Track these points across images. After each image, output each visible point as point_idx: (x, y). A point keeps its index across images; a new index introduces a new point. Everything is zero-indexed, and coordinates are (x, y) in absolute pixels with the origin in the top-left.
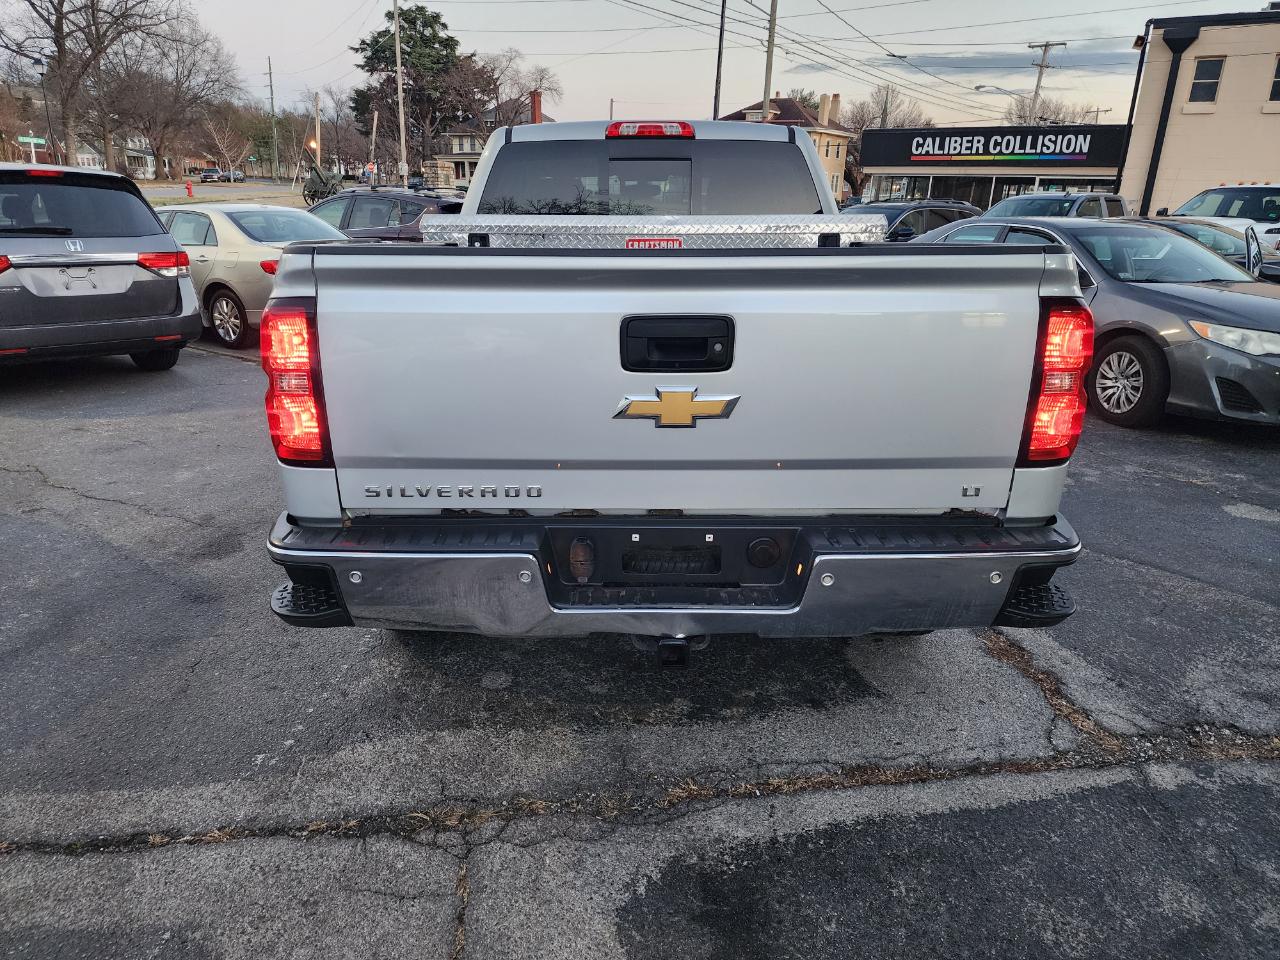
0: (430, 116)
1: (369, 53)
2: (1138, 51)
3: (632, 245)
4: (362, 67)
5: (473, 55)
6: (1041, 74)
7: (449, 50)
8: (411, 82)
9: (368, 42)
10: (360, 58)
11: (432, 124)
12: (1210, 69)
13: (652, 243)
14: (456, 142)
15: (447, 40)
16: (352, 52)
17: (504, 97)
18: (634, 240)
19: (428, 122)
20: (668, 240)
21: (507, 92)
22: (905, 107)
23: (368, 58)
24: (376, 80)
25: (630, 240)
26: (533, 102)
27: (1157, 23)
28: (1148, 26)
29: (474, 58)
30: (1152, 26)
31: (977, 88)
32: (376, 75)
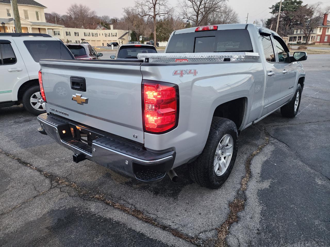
0: (289, 24)
1: (274, 9)
4: (271, 13)
5: (307, 5)
7: (299, 5)
8: (285, 15)
9: (274, 6)
10: (271, 10)
11: (289, 26)
14: (295, 31)
15: (299, 2)
16: (269, 9)
17: (314, 17)
19: (288, 26)
21: (316, 15)
23: (274, 10)
24: (274, 16)
26: (324, 17)
29: (307, 6)
32: (275, 14)
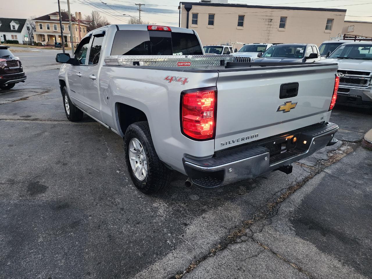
2: (179, 10)
3: (179, 64)
6: (140, 12)
12: (195, 16)
13: (184, 63)
18: (180, 63)
20: (188, 63)
22: (102, 18)
25: (178, 63)
27: (183, 3)
28: (180, 4)
30: (181, 4)
31: (124, 15)
